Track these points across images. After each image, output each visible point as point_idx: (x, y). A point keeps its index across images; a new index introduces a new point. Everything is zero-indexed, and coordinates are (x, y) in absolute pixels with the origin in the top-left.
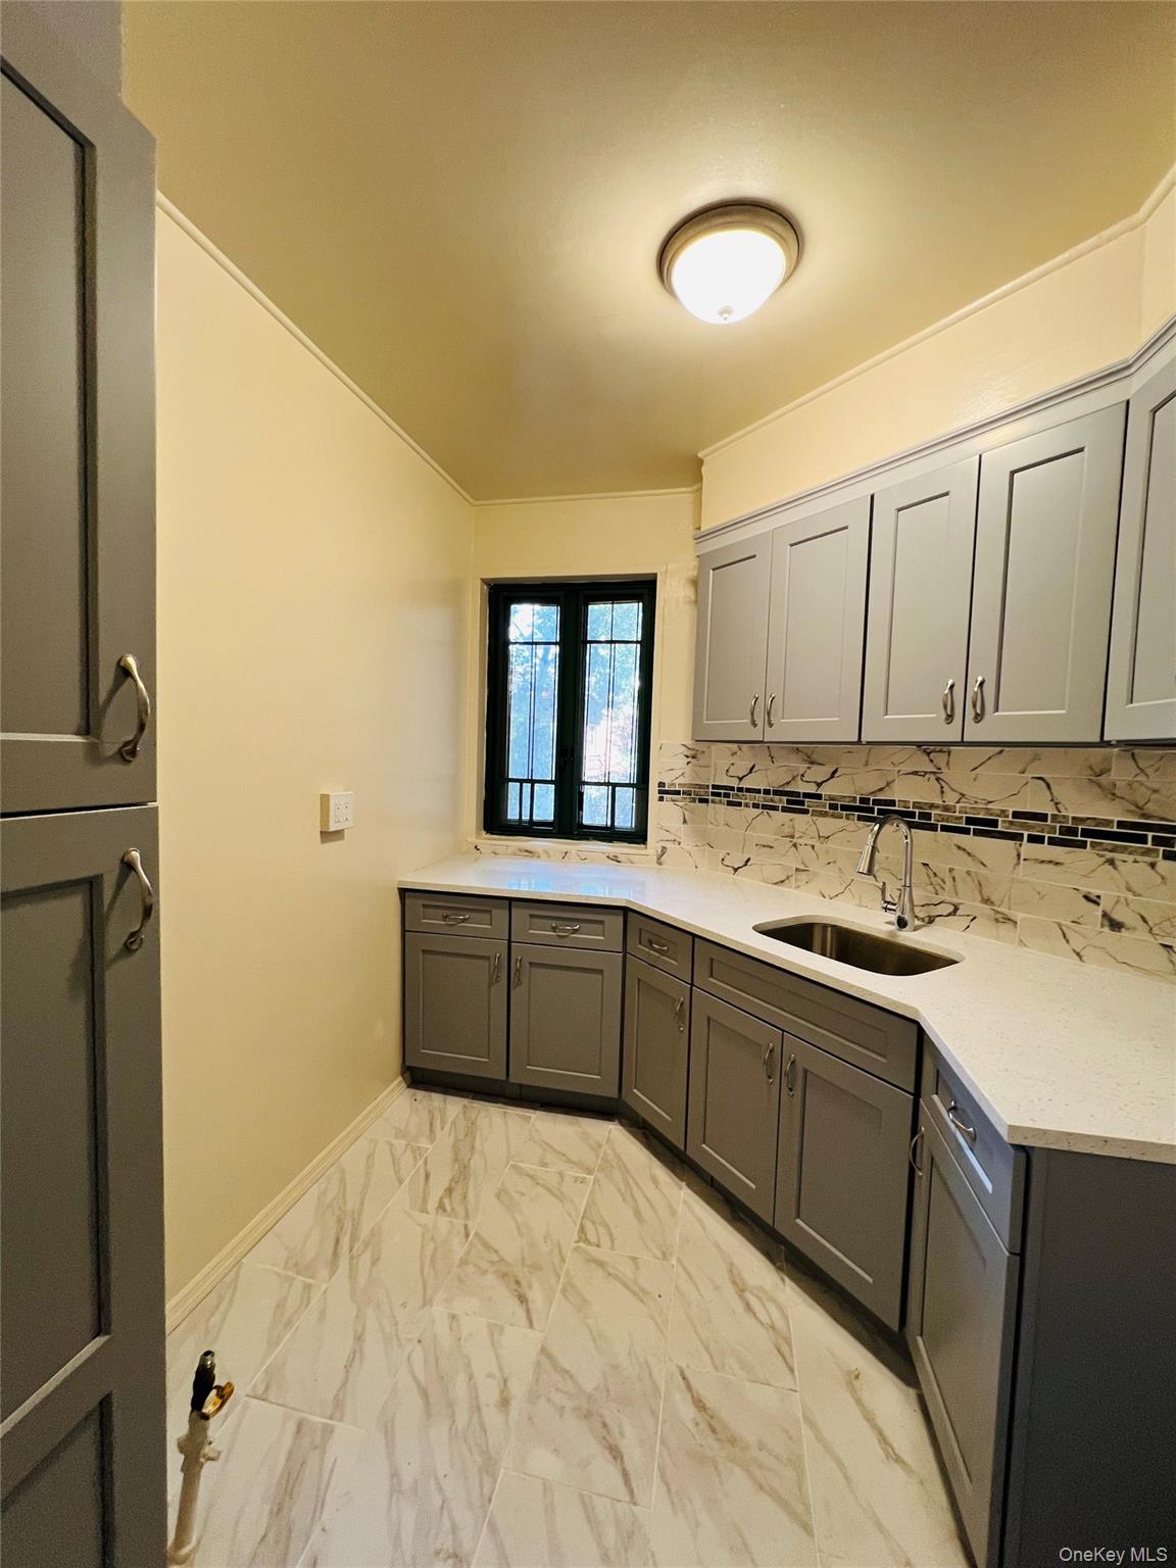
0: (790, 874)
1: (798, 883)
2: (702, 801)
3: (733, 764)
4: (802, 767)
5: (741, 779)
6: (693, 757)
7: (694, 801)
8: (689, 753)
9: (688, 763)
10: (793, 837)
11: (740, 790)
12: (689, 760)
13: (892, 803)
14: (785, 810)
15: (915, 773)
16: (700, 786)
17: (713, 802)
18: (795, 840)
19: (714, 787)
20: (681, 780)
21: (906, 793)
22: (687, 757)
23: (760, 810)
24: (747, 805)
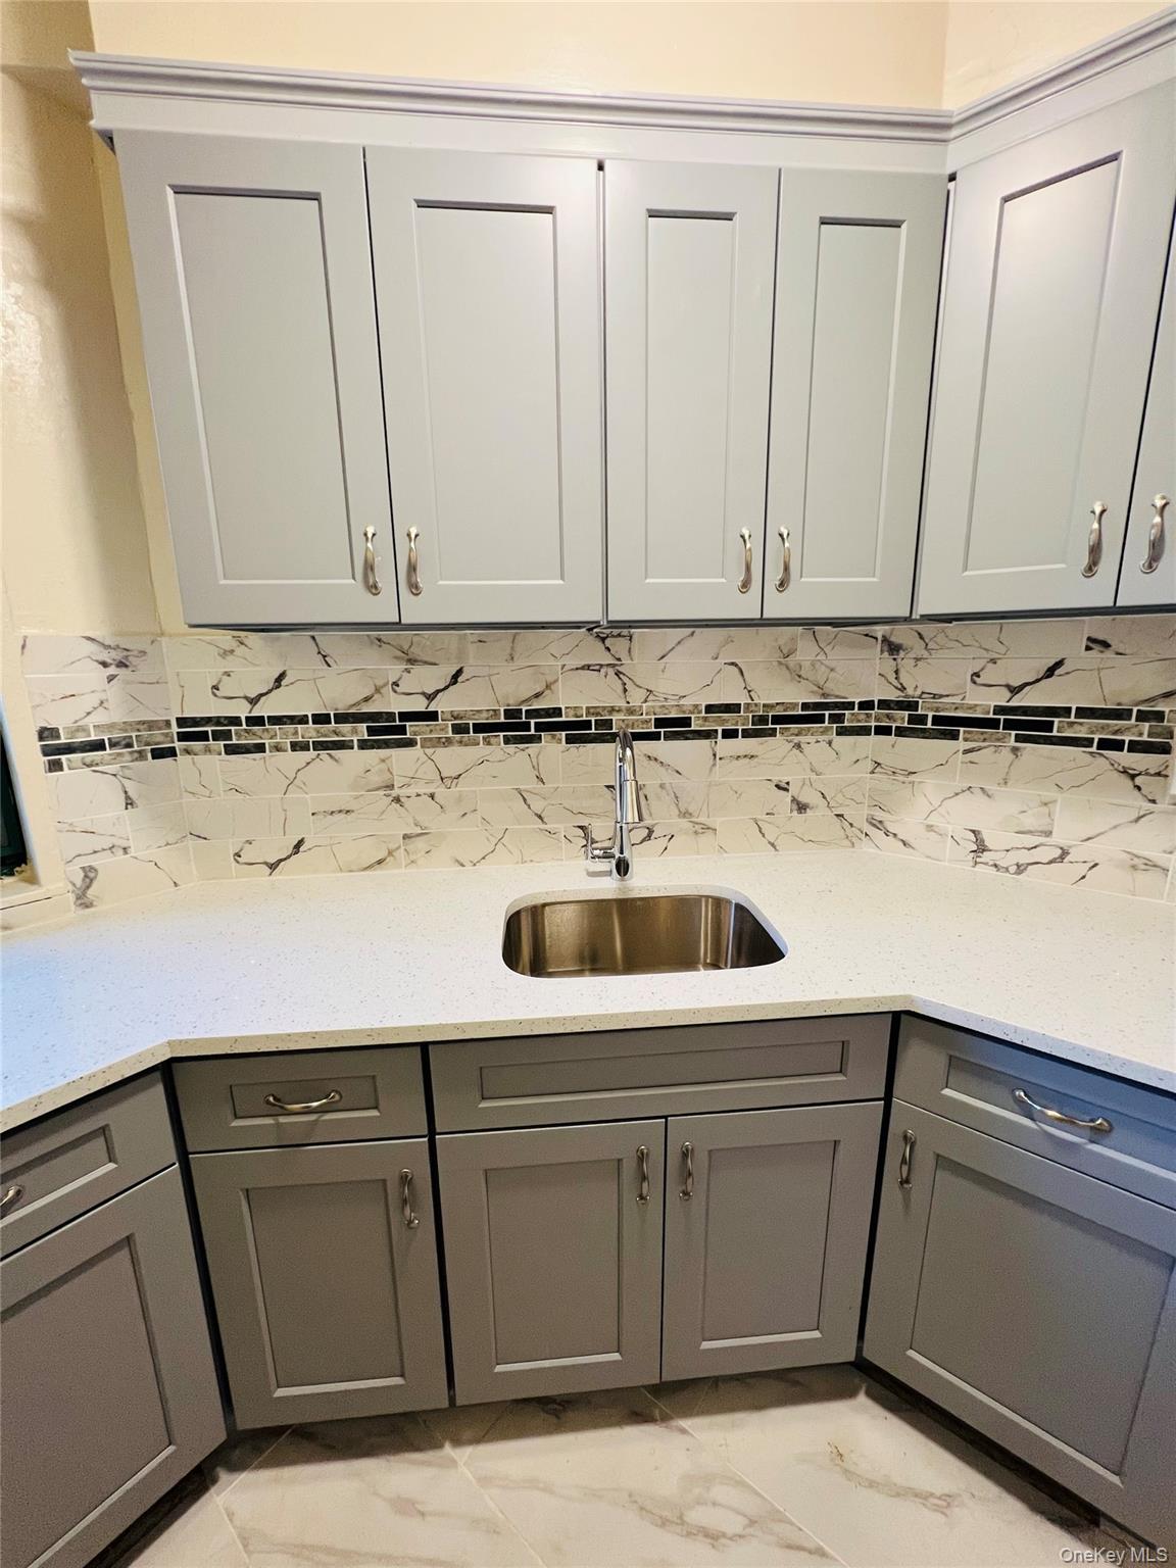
0: (392, 846)
1: (413, 857)
2: (158, 754)
3: (228, 674)
4: (395, 670)
5: (254, 701)
6: (121, 664)
7: (141, 755)
8: (105, 656)
9: (111, 678)
10: (391, 787)
11: (257, 721)
12: (112, 670)
13: (557, 712)
14: (364, 745)
15: (587, 667)
16: (151, 725)
17: (187, 752)
18: (395, 793)
19: (181, 722)
20: (100, 718)
21: (574, 697)
22: (105, 664)
23: (312, 753)
24: (277, 748)
